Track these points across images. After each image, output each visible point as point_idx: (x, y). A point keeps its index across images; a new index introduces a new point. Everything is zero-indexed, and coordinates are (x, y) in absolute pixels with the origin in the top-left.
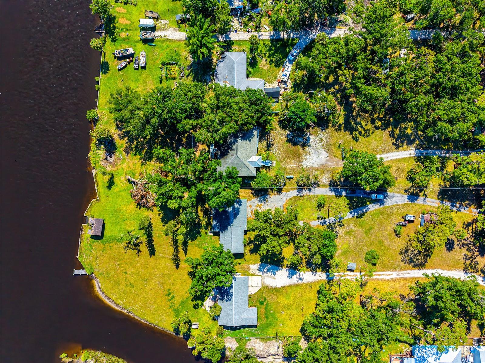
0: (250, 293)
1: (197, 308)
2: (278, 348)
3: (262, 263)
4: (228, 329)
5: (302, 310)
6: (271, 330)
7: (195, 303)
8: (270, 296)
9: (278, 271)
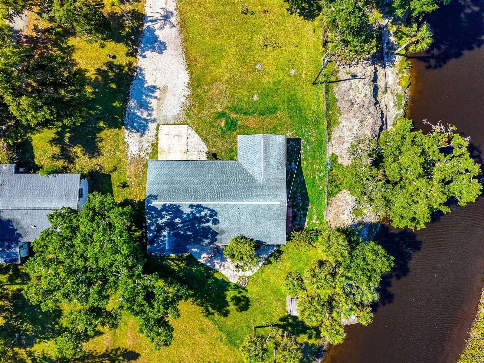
0: (204, 157)
1: (247, 300)
2: (354, 76)
3: (123, 124)
4: (305, 215)
5: (252, 13)
6: (307, 98)
7: (232, 307)
8: (212, 101)
9: (146, 78)
